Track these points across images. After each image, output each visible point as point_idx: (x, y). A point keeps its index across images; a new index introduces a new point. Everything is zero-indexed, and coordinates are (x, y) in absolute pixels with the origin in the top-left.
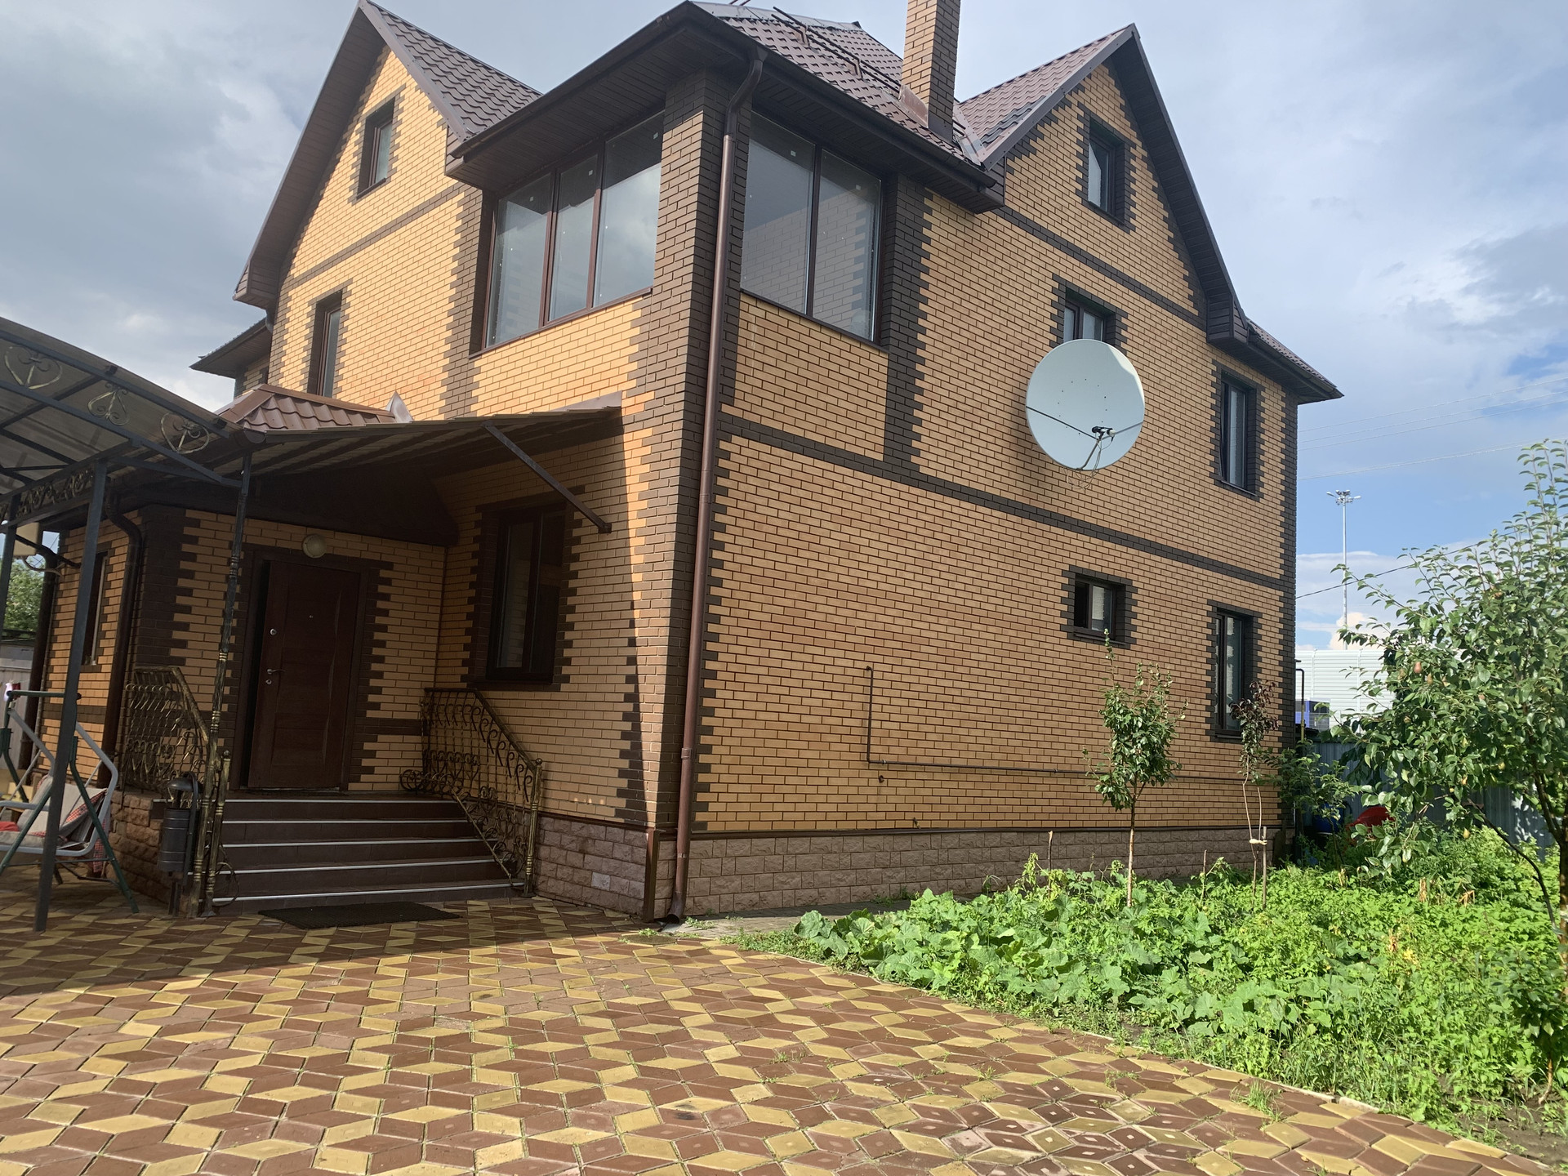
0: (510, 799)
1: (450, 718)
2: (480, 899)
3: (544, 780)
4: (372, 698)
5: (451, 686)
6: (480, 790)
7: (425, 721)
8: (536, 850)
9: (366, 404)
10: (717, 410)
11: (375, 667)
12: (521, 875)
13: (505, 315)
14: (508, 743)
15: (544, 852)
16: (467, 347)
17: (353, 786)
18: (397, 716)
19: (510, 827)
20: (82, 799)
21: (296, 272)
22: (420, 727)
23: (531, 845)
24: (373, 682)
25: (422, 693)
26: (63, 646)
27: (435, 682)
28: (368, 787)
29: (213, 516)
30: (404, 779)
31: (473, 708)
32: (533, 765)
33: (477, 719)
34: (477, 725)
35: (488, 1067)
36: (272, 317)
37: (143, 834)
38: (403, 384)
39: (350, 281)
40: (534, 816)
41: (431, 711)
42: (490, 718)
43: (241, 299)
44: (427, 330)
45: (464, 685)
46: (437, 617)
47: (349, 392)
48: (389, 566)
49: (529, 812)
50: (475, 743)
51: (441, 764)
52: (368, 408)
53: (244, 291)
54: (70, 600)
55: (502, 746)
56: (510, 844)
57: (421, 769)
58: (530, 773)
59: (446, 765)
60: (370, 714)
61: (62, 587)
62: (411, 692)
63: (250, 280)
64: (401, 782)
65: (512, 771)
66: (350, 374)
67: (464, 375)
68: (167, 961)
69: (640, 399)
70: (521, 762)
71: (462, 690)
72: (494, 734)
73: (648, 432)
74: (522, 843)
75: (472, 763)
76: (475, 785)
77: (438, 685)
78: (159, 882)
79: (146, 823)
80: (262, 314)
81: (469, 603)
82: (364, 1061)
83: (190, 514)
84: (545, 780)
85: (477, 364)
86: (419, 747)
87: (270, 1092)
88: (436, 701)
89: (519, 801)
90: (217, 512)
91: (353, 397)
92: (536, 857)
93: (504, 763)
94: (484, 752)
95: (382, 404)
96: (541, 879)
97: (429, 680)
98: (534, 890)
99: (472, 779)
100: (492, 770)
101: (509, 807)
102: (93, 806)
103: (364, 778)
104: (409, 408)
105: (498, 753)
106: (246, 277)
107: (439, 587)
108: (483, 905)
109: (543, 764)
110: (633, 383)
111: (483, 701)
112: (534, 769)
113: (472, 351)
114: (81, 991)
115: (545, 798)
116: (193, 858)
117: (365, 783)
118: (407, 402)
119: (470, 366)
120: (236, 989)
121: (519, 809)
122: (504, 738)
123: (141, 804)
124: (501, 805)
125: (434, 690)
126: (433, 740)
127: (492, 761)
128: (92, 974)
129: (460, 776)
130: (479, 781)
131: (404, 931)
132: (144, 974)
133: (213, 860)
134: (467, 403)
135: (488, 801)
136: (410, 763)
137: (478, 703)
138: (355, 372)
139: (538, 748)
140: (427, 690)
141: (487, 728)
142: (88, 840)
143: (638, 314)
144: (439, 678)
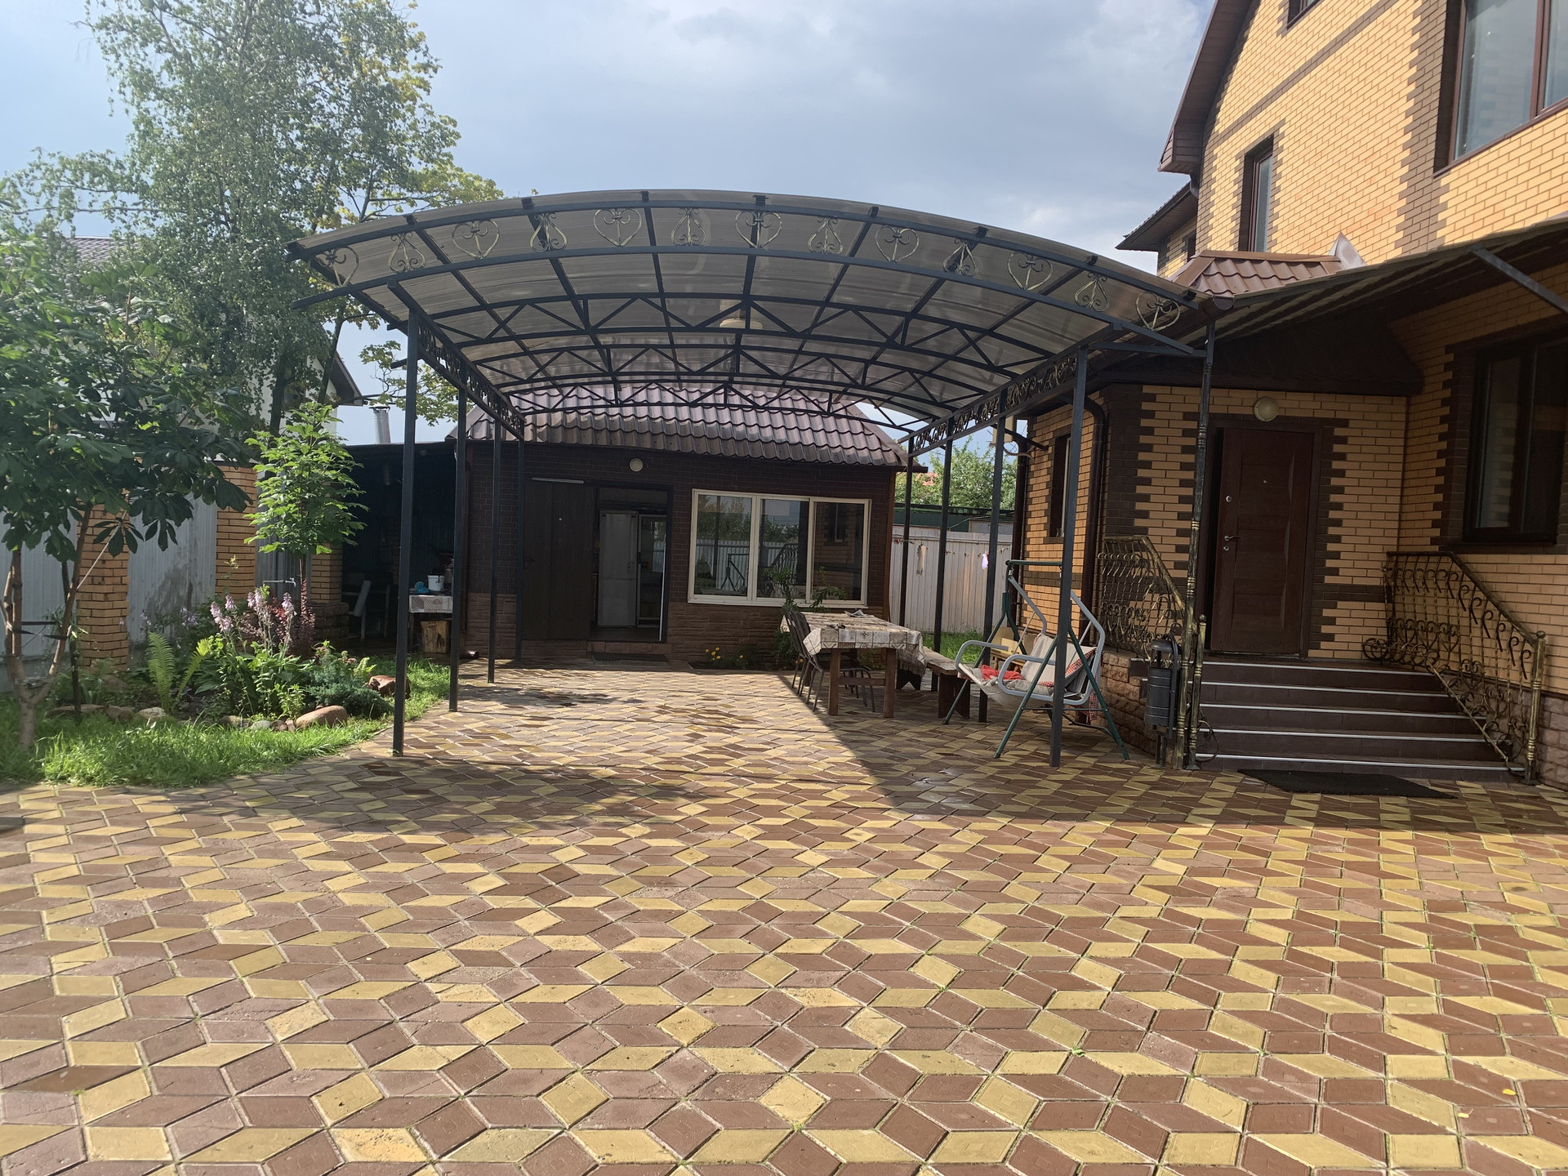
0: (1502, 675)
1: (1420, 584)
2: (1470, 780)
3: (1547, 656)
4: (1330, 563)
5: (1419, 549)
6: (1461, 663)
7: (1389, 587)
8: (1539, 735)
9: (1305, 253)
11: (1332, 531)
12: (1521, 759)
13: (1478, 113)
14: (1496, 613)
15: (1549, 736)
16: (1431, 163)
17: (1312, 653)
18: (1357, 581)
19: (1502, 706)
20: (1077, 656)
21: (1219, 128)
22: (1384, 594)
23: (1532, 728)
24: (1331, 547)
25: (1384, 557)
26: (1037, 521)
27: (1398, 545)
28: (1329, 654)
29: (1167, 389)
30: (1368, 648)
31: (1448, 574)
32: (1534, 639)
33: (1455, 585)
34: (1455, 593)
35: (1549, 968)
36: (1196, 181)
37: (1124, 689)
38: (1350, 222)
39: (1282, 123)
40: (1536, 695)
41: (1395, 577)
42: (1472, 586)
43: (1166, 170)
44: (1378, 155)
45: (1436, 548)
46: (1399, 475)
47: (1284, 244)
48: (1344, 423)
49: (1529, 691)
50: (1453, 612)
51: (1410, 634)
52: (1309, 256)
53: (1170, 160)
54: (1041, 480)
55: (1488, 615)
56: (1504, 723)
57: (1386, 638)
58: (1528, 647)
59: (1416, 634)
60: (1328, 579)
61: (1032, 468)
62: (1372, 557)
63: (1175, 147)
64: (1364, 651)
65: (1504, 645)
66: (1286, 223)
67: (1427, 198)
68: (1172, 807)
70: (1515, 634)
71: (1435, 554)
72: (1476, 602)
74: (1519, 724)
75: (1448, 633)
76: (1453, 657)
77: (1402, 549)
78: (1141, 733)
79: (1125, 679)
80: (1186, 179)
81: (1439, 457)
82: (1400, 935)
83: (1147, 389)
84: (1549, 656)
85: (1444, 181)
86: (1382, 615)
87: (1314, 948)
88: (1401, 566)
89: (1515, 677)
90: (1172, 385)
91: (1289, 248)
92: (1539, 741)
93: (1492, 633)
94: (1465, 622)
95: (1324, 248)
96: (1547, 766)
97: (1392, 544)
98: (1538, 777)
99: (1450, 650)
100: (1476, 642)
101: (1501, 685)
102: (1086, 661)
103: (1323, 645)
104: (1357, 248)
105: (1483, 624)
106: (1171, 145)
107: (1401, 442)
108: (1477, 788)
109: (1546, 638)
111: (1461, 565)
112: (1534, 643)
113: (1436, 168)
114: (1108, 824)
115: (1549, 676)
116: (1176, 714)
117: (1325, 650)
118: (1353, 242)
119: (1434, 186)
120: (1243, 842)
121: (1515, 687)
122: (1490, 606)
123: (1121, 662)
124: (1489, 681)
125: (1398, 554)
126: (1398, 607)
127: (1476, 632)
128: (1111, 810)
129: (1435, 646)
130: (1460, 653)
131: (1394, 806)
132: (1155, 816)
133: (1194, 718)
134: (1431, 230)
135: (1473, 677)
136: (1373, 631)
137: (1455, 568)
138: (1291, 220)
139: (1536, 617)
140: (1390, 554)
141: (1468, 596)
142: (1083, 691)
144: (1402, 541)
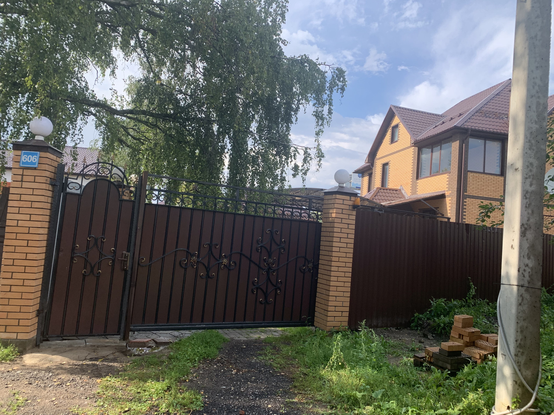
10: (463, 194)
21: (377, 157)
36: (372, 165)
38: (403, 183)
39: (390, 161)
44: (407, 173)
47: (390, 186)
52: (396, 189)
66: (391, 180)
69: (449, 192)
73: (450, 198)
95: (398, 187)
106: (367, 159)
110: (447, 189)
113: (416, 179)
118: (403, 187)
119: (416, 182)
134: (416, 189)
143: (448, 176)
